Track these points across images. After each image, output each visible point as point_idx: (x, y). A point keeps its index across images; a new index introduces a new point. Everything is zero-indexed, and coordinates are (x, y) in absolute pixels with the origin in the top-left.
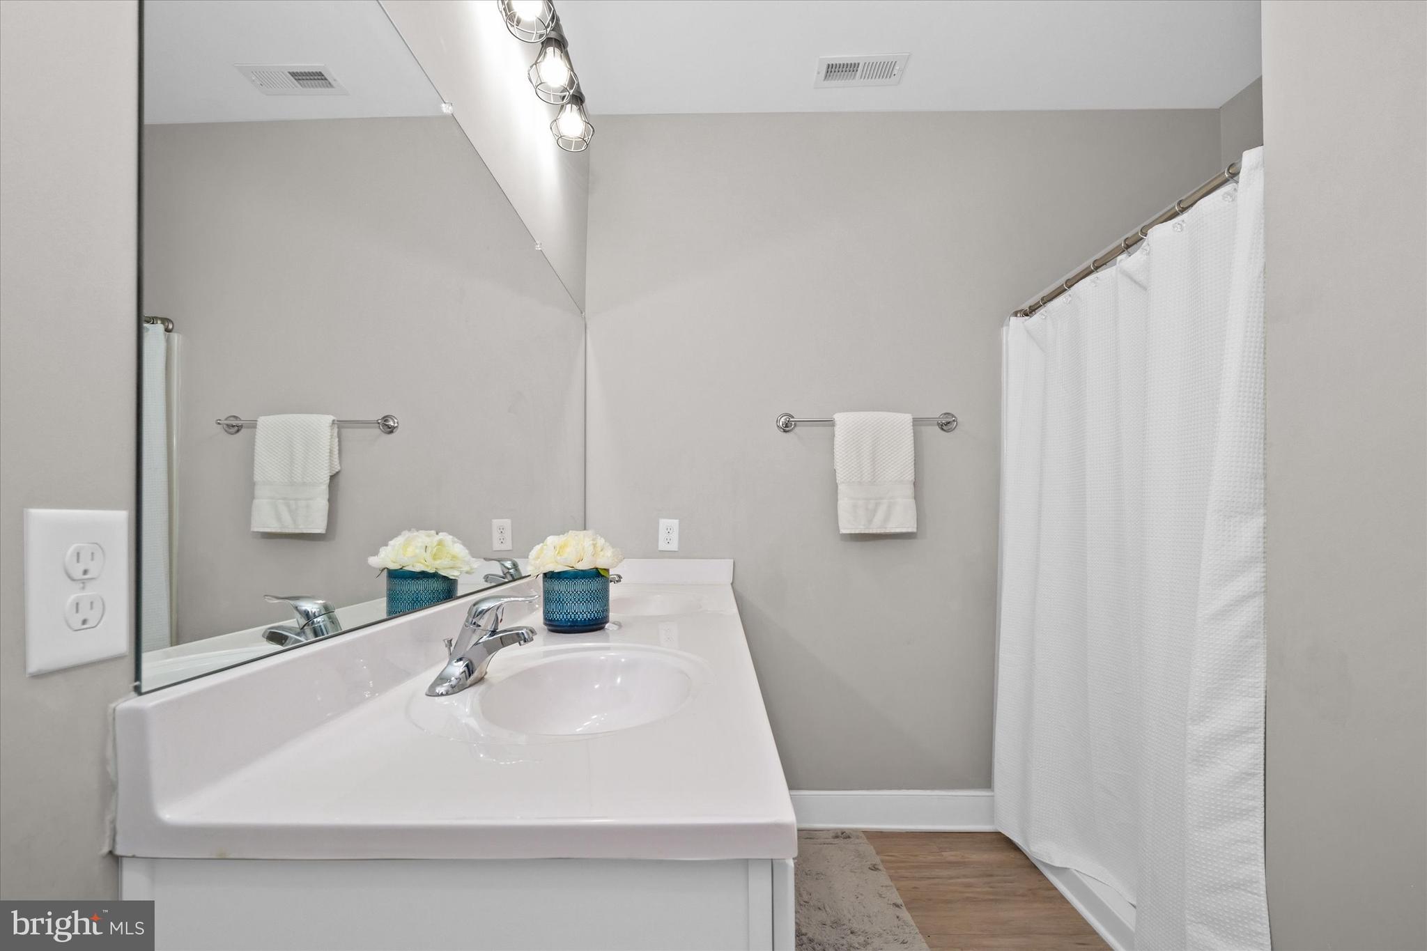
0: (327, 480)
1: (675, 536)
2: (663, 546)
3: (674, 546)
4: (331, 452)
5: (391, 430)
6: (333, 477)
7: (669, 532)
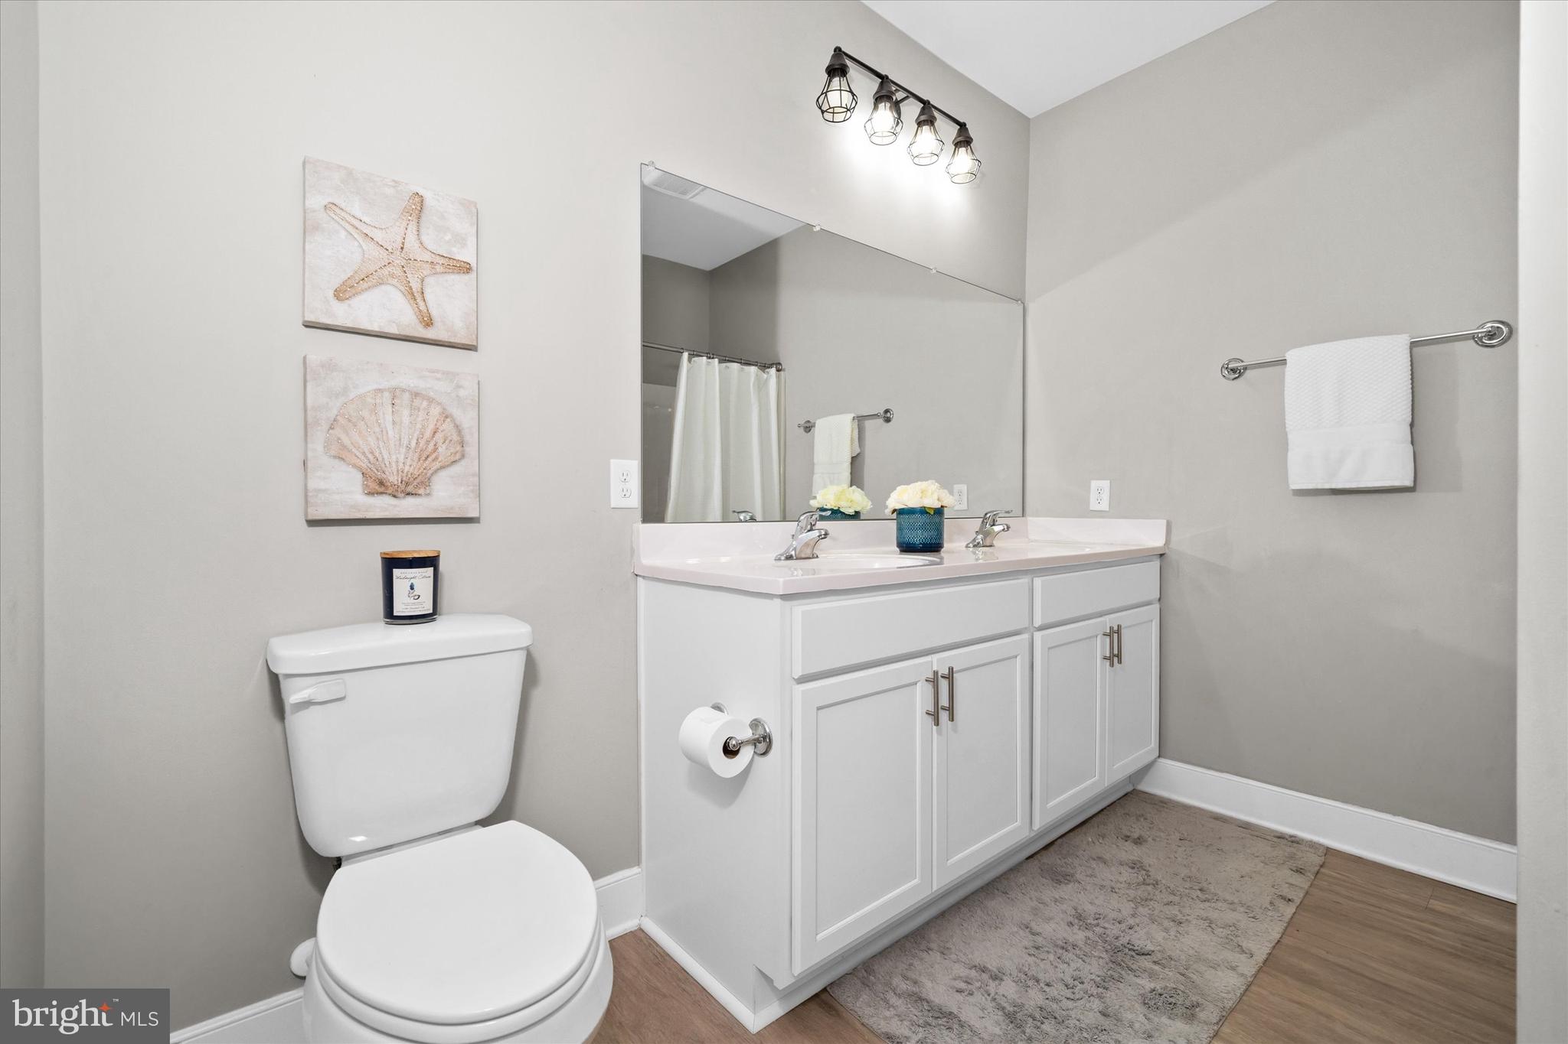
0: (850, 460)
1: (1106, 496)
2: (1094, 506)
3: (1104, 506)
4: (852, 440)
5: (888, 420)
6: (854, 459)
7: (1100, 493)
